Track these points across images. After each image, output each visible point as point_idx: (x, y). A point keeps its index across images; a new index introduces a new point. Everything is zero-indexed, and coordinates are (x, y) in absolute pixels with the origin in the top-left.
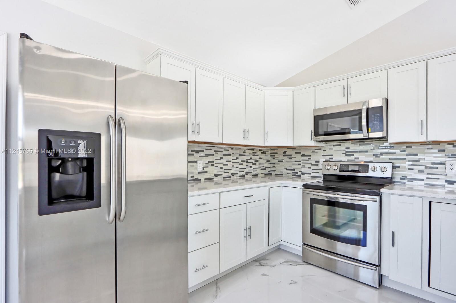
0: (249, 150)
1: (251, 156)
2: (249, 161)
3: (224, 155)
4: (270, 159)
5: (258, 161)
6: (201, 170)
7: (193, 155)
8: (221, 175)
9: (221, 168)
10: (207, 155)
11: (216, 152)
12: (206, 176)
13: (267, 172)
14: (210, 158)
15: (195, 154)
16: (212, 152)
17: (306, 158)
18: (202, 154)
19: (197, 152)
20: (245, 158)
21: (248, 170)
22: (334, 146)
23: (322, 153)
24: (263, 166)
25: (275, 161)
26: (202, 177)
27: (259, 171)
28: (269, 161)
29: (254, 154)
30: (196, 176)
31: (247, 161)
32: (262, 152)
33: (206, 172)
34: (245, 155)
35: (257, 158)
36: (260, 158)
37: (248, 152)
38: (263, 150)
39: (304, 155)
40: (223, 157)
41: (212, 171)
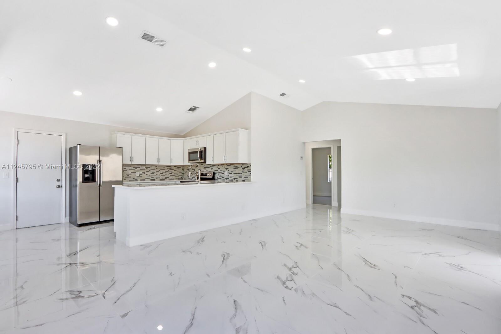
0: (167, 166)
1: (169, 170)
2: (167, 172)
3: (151, 169)
4: (182, 171)
5: (173, 172)
6: (138, 176)
7: (134, 169)
8: (150, 178)
9: (150, 175)
10: (141, 170)
11: (147, 168)
12: (141, 179)
13: (180, 178)
14: (143, 171)
15: (135, 169)
16: (145, 168)
17: (194, 170)
18: (139, 169)
19: (136, 168)
20: (164, 171)
21: (167, 176)
22: (202, 165)
23: (198, 167)
24: (177, 175)
25: (184, 173)
26: (139, 179)
27: (173, 177)
28: (181, 172)
29: (170, 169)
30: (136, 178)
31: (166, 172)
32: (176, 167)
33: (141, 177)
34: (164, 169)
35: (173, 171)
36: (175, 171)
37: (166, 168)
38: (177, 167)
39: (193, 169)
40: (151, 170)
41: (144, 176)
